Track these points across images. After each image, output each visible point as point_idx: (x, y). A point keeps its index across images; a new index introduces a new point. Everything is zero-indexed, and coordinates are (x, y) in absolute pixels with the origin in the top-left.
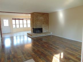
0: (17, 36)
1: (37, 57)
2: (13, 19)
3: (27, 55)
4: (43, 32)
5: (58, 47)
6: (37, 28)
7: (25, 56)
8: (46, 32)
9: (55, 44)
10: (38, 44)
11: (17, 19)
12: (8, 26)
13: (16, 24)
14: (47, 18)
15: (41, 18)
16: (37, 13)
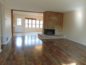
0: (28, 36)
1: (40, 63)
2: (26, 19)
3: (29, 58)
4: (55, 34)
5: (70, 54)
6: (49, 29)
7: (26, 60)
8: (59, 34)
9: (67, 50)
10: (46, 47)
11: (30, 19)
12: (21, 25)
13: (28, 24)
14: (62, 19)
15: (55, 18)
16: (53, 12)
